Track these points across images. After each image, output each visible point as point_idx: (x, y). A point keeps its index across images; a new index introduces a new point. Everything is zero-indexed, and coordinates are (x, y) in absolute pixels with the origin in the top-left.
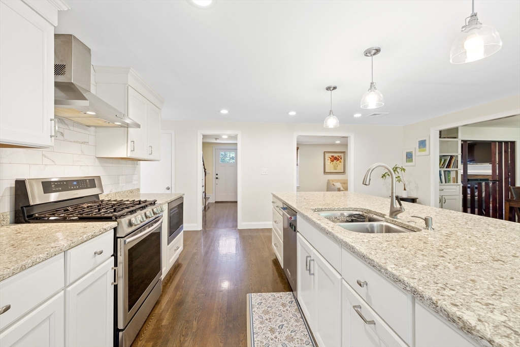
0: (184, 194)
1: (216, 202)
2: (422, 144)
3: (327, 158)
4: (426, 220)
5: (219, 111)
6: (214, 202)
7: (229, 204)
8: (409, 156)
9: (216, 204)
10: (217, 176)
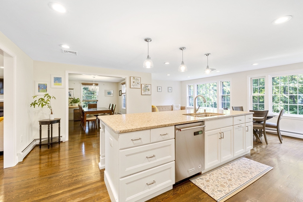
2: (58, 80)
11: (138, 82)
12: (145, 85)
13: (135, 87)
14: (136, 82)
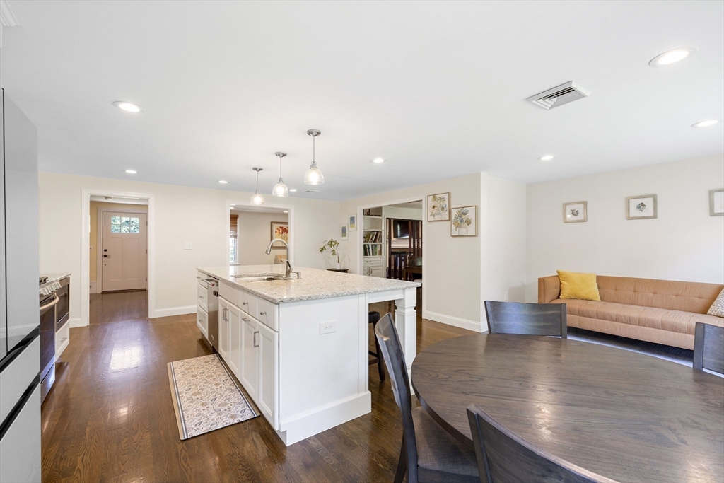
0: (70, 274)
1: (103, 293)
2: (352, 220)
3: (274, 230)
4: (298, 273)
5: (124, 171)
6: (100, 292)
7: (129, 293)
8: (344, 231)
9: (104, 295)
10: (105, 253)
11: (444, 206)
12: (459, 209)
13: (437, 218)
14: (439, 205)
